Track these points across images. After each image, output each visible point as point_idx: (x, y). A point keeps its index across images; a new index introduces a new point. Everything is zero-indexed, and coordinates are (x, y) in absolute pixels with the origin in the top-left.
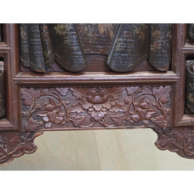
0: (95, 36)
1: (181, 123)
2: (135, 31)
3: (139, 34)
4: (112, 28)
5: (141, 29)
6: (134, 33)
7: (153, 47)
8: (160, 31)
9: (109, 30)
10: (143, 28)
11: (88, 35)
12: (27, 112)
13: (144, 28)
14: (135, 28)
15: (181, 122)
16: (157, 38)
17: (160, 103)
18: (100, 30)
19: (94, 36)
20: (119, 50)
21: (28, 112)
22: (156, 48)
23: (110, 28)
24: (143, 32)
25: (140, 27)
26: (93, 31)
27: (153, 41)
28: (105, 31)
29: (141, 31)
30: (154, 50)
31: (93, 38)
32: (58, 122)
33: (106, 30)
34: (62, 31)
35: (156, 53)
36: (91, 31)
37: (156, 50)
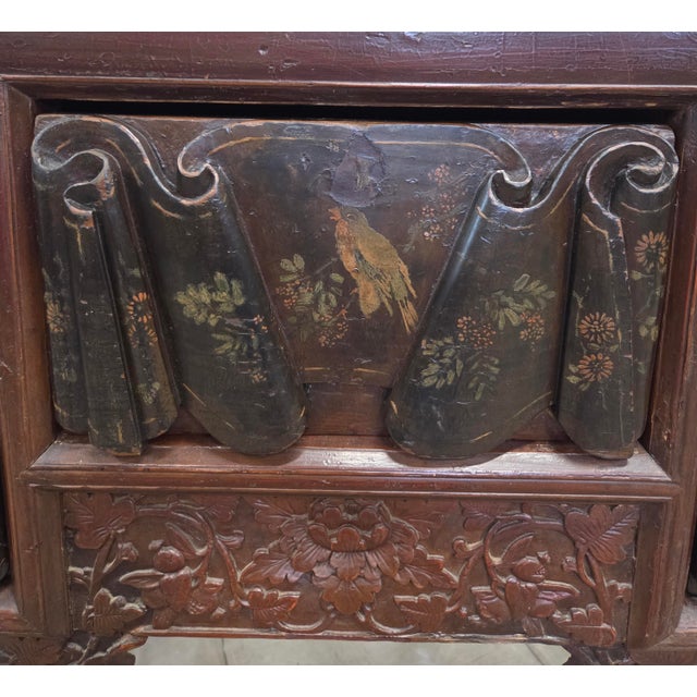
0: (340, 320)
1: (670, 642)
2: (506, 317)
3: (524, 325)
4: (410, 294)
5: (531, 306)
6: (501, 324)
7: (577, 374)
8: (614, 316)
9: (397, 299)
10: (542, 301)
11: (316, 317)
12: (88, 569)
13: (545, 298)
14: (506, 306)
15: (668, 641)
16: (595, 342)
17: (593, 562)
18: (361, 301)
19: (337, 322)
20: (435, 385)
21: (92, 570)
22: (592, 380)
23: (406, 292)
24: (539, 317)
25: (527, 301)
26: (334, 302)
27: (582, 352)
28: (383, 304)
29: (532, 312)
30: (580, 383)
31: (336, 328)
32: (198, 610)
33: (385, 300)
34: (204, 313)
35: (590, 395)
36: (327, 302)
37: (588, 385)
